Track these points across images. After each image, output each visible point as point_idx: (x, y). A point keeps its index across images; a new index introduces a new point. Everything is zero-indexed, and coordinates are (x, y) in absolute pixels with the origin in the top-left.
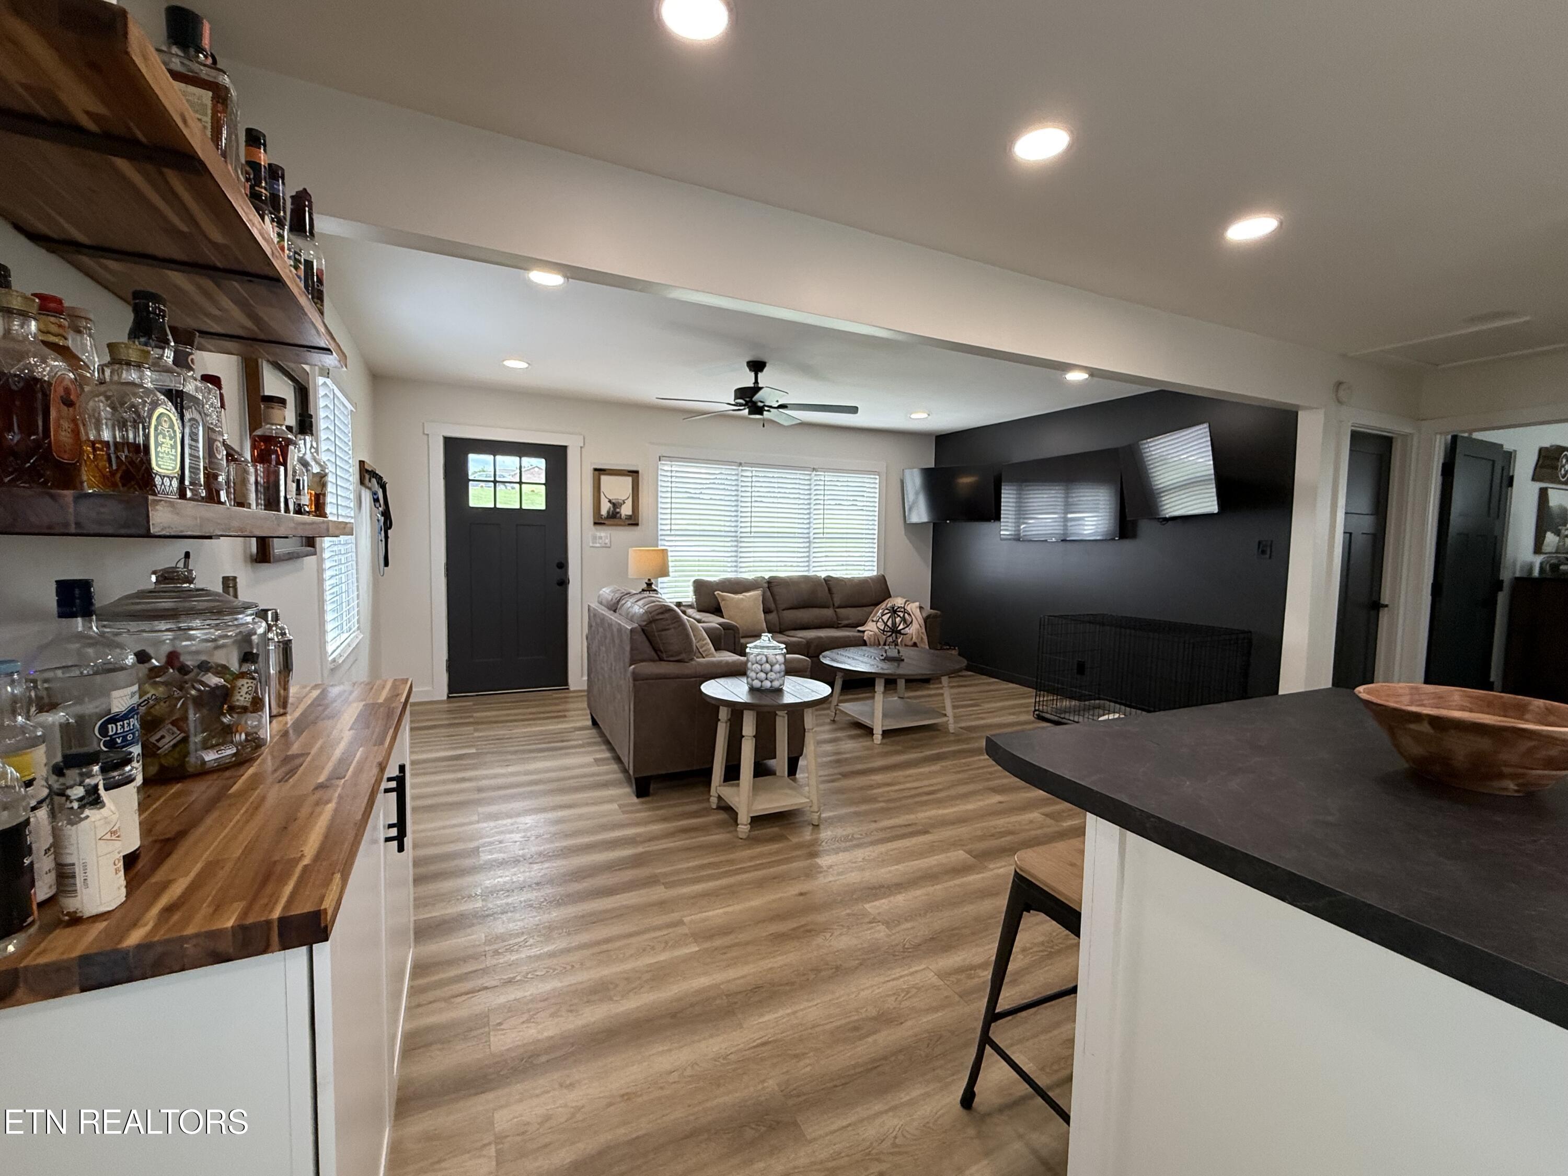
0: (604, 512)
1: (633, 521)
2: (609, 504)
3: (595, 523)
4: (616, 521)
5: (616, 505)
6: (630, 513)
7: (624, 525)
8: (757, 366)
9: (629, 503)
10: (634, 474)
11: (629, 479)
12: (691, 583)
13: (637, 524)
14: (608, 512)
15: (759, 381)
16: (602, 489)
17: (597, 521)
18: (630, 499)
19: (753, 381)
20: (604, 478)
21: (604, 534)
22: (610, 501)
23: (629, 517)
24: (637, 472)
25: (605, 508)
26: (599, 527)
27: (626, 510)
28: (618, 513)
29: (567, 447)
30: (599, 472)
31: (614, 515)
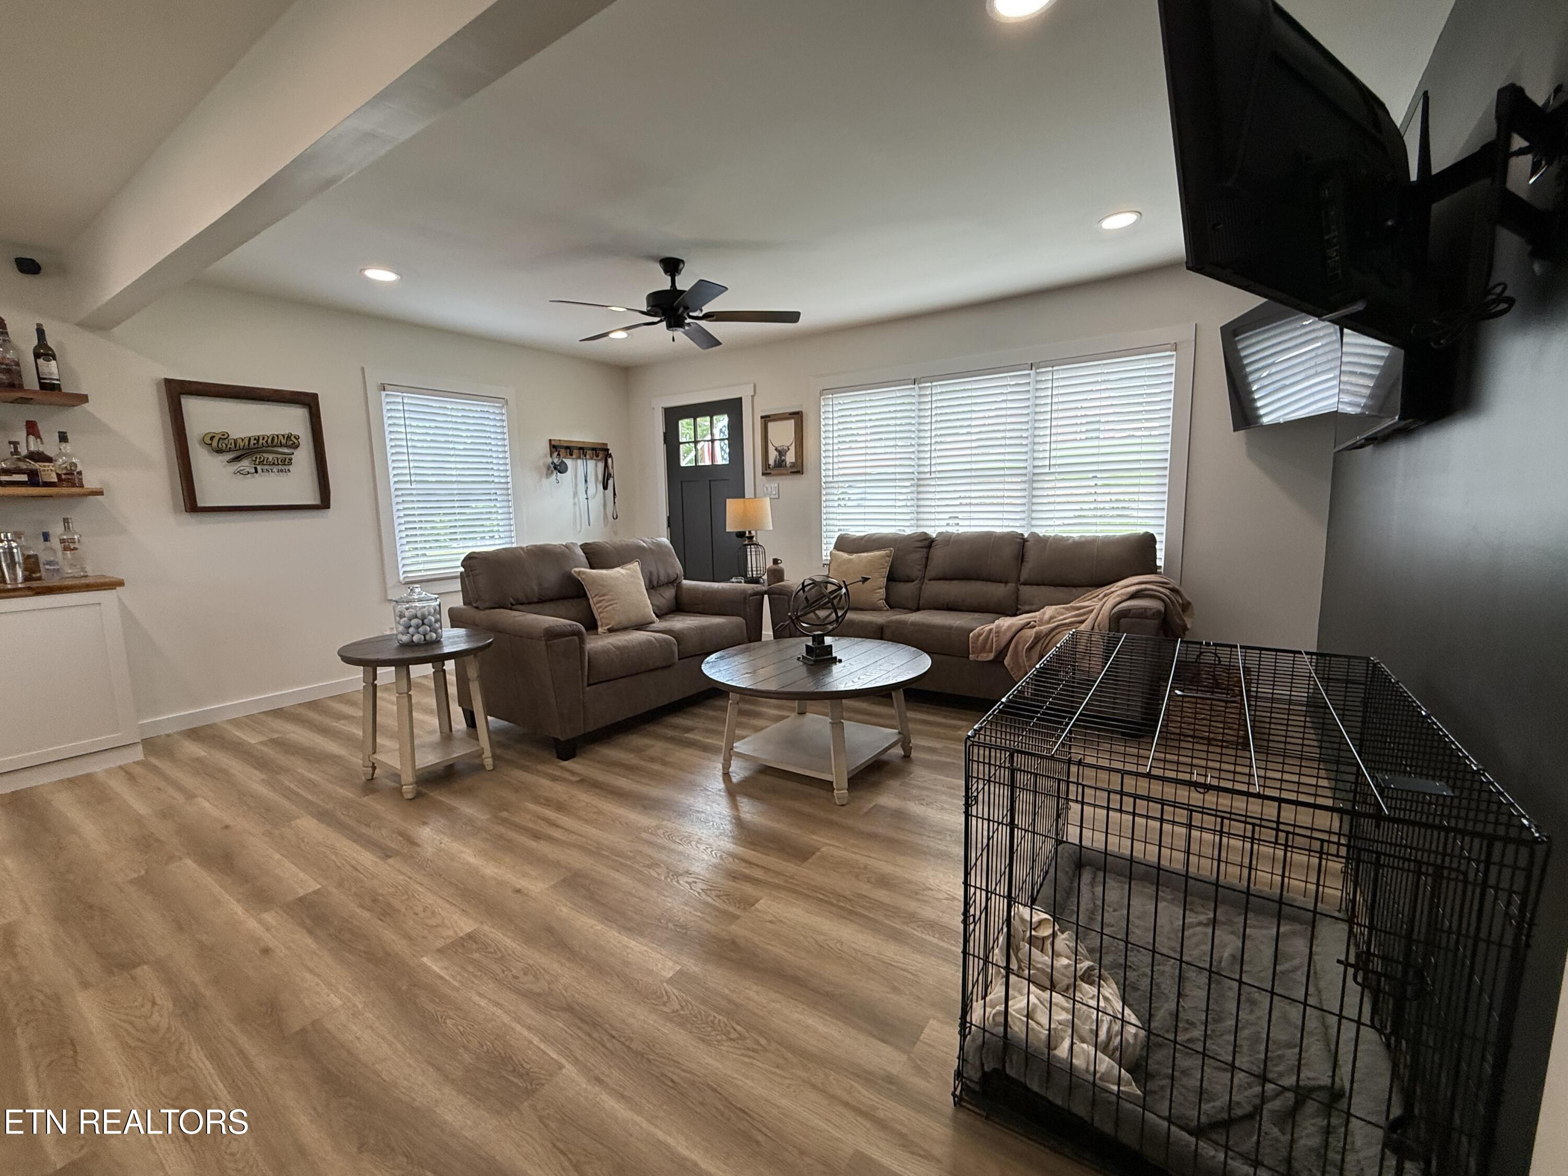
0: (771, 462)
1: (798, 470)
3: (763, 474)
4: (782, 470)
5: (781, 452)
6: (793, 460)
7: (789, 474)
8: (672, 266)
9: (792, 448)
10: (797, 416)
11: (791, 423)
12: (837, 535)
13: (800, 472)
14: (775, 461)
15: (677, 284)
16: (771, 436)
17: (766, 471)
18: (794, 444)
20: (770, 425)
21: (773, 485)
22: (776, 449)
23: (793, 465)
24: (800, 413)
25: (773, 456)
26: (769, 478)
27: (790, 458)
28: (783, 461)
29: (741, 399)
30: (766, 419)
31: (780, 464)
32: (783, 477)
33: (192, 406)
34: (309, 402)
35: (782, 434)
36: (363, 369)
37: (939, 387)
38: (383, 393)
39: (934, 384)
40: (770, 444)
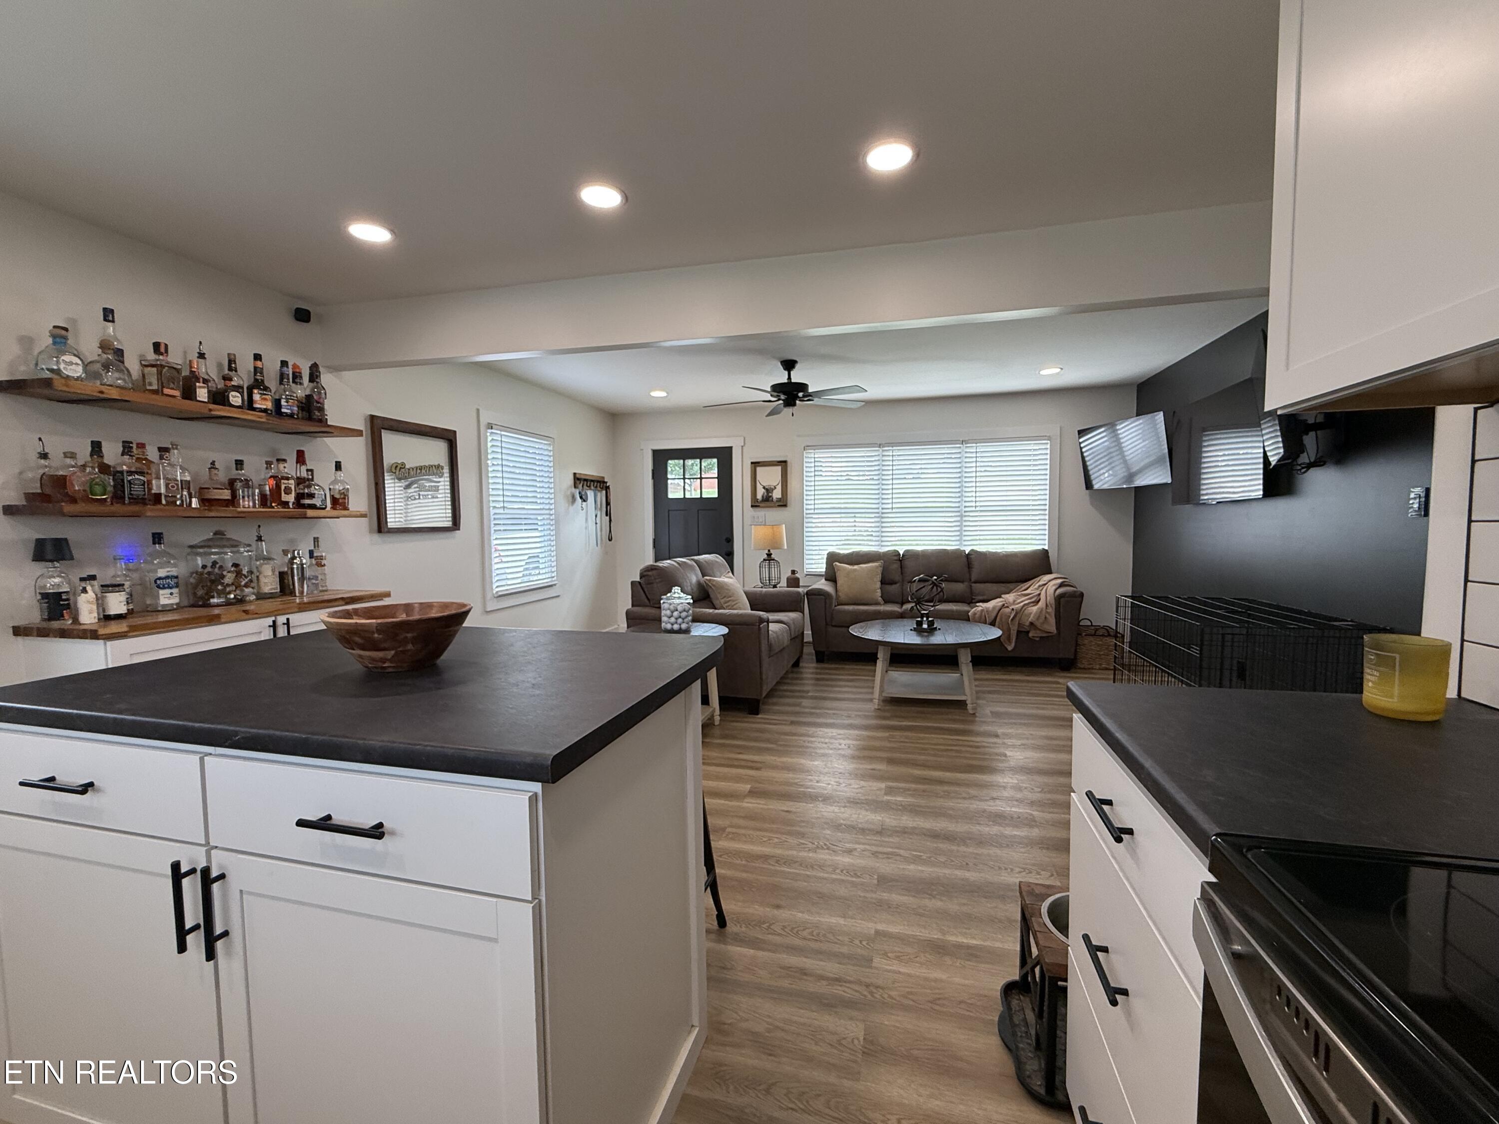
0: (759, 497)
1: (783, 503)
2: (763, 490)
3: (752, 506)
4: (768, 504)
5: (769, 490)
6: (780, 496)
7: (775, 507)
8: (789, 365)
9: (779, 488)
10: (783, 464)
11: (779, 468)
12: (826, 553)
13: (785, 506)
14: (763, 497)
15: (792, 377)
16: (758, 478)
17: (754, 504)
18: (780, 484)
19: (787, 377)
20: (758, 469)
21: (761, 513)
22: (764, 488)
23: (779, 500)
24: (785, 462)
25: (760, 493)
27: (777, 494)
28: (771, 496)
29: (731, 448)
30: (755, 464)
31: (767, 499)
32: (771, 509)
33: (389, 439)
34: (449, 438)
35: (770, 477)
36: (478, 410)
37: (898, 451)
38: (490, 431)
39: (894, 448)
40: (758, 484)
